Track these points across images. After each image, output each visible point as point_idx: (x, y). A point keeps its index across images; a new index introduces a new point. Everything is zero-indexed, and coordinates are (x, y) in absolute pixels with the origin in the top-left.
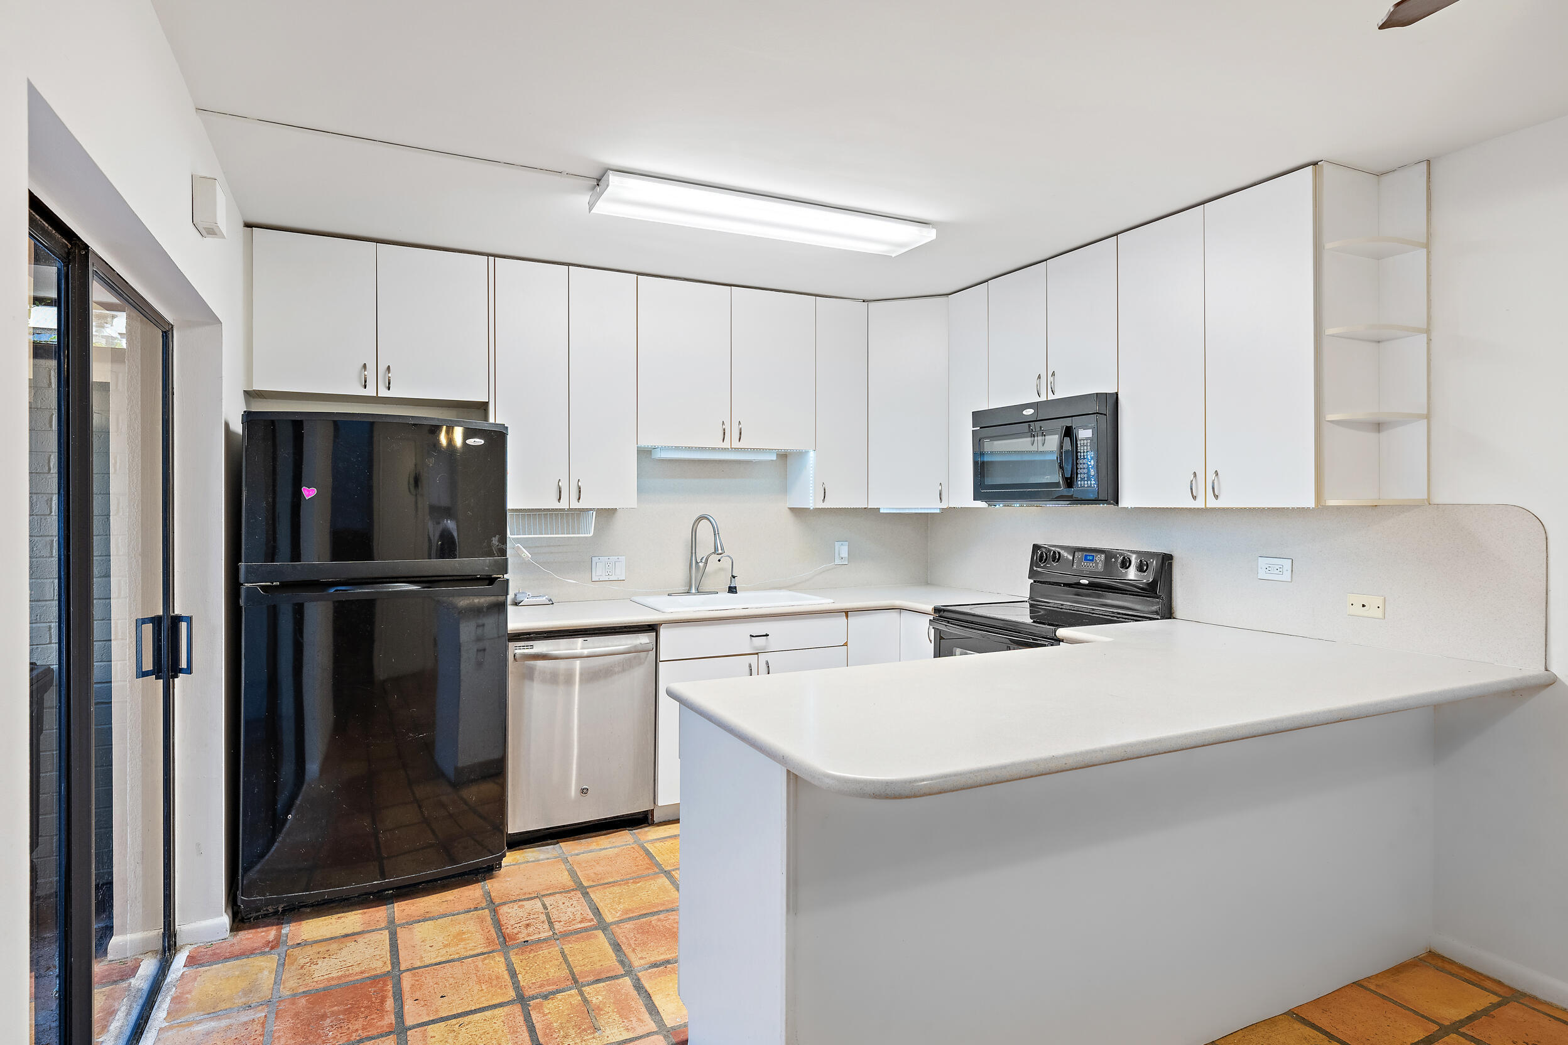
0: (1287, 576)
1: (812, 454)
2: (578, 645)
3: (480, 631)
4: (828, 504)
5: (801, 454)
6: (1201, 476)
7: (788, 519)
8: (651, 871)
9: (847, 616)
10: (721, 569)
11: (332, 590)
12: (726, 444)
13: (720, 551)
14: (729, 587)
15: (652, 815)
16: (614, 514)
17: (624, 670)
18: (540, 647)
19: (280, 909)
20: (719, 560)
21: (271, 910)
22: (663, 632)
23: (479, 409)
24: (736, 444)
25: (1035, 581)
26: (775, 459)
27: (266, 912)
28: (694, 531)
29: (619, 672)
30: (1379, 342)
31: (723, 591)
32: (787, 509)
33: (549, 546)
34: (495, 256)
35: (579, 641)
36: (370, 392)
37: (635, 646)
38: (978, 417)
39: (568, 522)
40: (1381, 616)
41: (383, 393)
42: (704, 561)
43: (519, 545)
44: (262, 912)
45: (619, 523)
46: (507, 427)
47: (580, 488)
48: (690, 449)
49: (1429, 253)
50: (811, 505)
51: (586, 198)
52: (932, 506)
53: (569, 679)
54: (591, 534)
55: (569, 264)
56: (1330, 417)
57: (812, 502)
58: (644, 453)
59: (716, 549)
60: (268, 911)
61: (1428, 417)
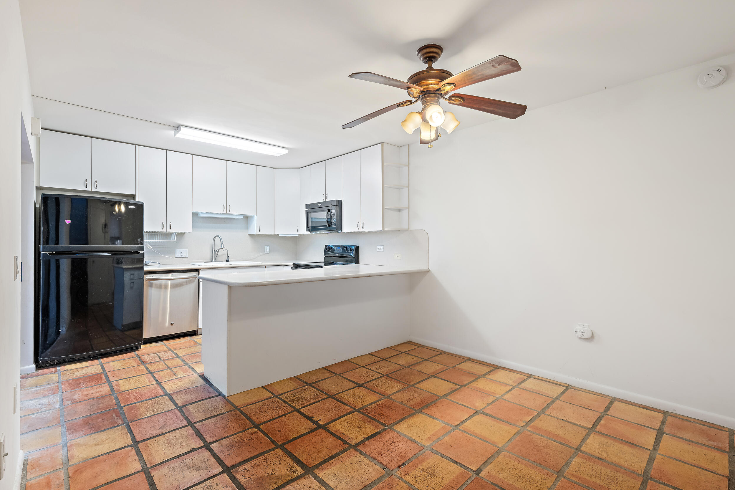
0: (382, 250)
1: (256, 216)
2: (170, 276)
3: (132, 276)
4: (261, 233)
5: (252, 217)
6: (360, 223)
7: (248, 238)
8: (195, 345)
9: (266, 268)
10: (224, 254)
11: (77, 255)
12: (225, 212)
13: (223, 247)
14: (227, 260)
15: (197, 332)
16: (184, 235)
17: (187, 284)
18: (155, 276)
19: (56, 363)
20: (223, 251)
21: (52, 363)
22: (201, 272)
23: (131, 197)
24: (228, 212)
25: (326, 256)
26: (243, 218)
27: (49, 364)
28: (214, 241)
29: (185, 285)
30: (400, 189)
31: (224, 261)
32: (248, 235)
33: (159, 245)
34: (138, 145)
35: (170, 274)
36: (89, 189)
37: (191, 276)
38: (307, 206)
39: (166, 237)
40: (400, 259)
41: (94, 190)
42: (217, 251)
43: (147, 244)
44: (48, 364)
45: (186, 238)
46: (144, 203)
47: (171, 225)
48: (212, 213)
49: (409, 168)
50: (255, 233)
51: (173, 132)
52: (295, 234)
53: (166, 287)
54: (175, 240)
55: (167, 150)
56: (385, 207)
57: (255, 232)
58: (195, 215)
59: (221, 246)
60: (51, 363)
61: (409, 208)
